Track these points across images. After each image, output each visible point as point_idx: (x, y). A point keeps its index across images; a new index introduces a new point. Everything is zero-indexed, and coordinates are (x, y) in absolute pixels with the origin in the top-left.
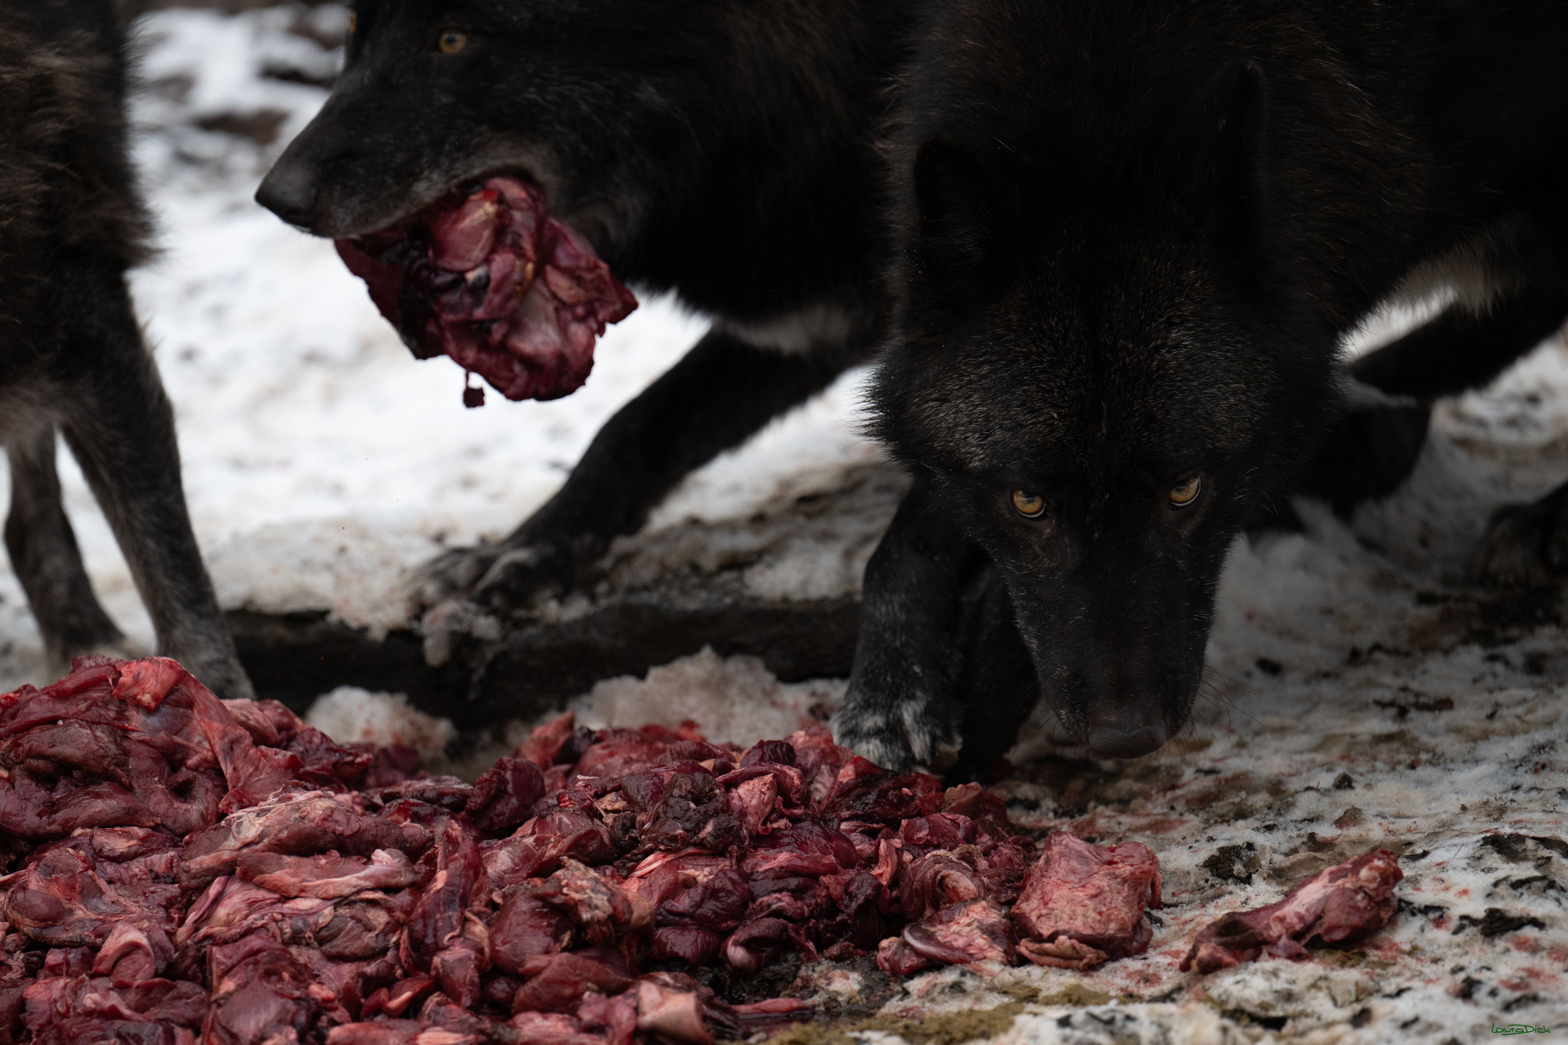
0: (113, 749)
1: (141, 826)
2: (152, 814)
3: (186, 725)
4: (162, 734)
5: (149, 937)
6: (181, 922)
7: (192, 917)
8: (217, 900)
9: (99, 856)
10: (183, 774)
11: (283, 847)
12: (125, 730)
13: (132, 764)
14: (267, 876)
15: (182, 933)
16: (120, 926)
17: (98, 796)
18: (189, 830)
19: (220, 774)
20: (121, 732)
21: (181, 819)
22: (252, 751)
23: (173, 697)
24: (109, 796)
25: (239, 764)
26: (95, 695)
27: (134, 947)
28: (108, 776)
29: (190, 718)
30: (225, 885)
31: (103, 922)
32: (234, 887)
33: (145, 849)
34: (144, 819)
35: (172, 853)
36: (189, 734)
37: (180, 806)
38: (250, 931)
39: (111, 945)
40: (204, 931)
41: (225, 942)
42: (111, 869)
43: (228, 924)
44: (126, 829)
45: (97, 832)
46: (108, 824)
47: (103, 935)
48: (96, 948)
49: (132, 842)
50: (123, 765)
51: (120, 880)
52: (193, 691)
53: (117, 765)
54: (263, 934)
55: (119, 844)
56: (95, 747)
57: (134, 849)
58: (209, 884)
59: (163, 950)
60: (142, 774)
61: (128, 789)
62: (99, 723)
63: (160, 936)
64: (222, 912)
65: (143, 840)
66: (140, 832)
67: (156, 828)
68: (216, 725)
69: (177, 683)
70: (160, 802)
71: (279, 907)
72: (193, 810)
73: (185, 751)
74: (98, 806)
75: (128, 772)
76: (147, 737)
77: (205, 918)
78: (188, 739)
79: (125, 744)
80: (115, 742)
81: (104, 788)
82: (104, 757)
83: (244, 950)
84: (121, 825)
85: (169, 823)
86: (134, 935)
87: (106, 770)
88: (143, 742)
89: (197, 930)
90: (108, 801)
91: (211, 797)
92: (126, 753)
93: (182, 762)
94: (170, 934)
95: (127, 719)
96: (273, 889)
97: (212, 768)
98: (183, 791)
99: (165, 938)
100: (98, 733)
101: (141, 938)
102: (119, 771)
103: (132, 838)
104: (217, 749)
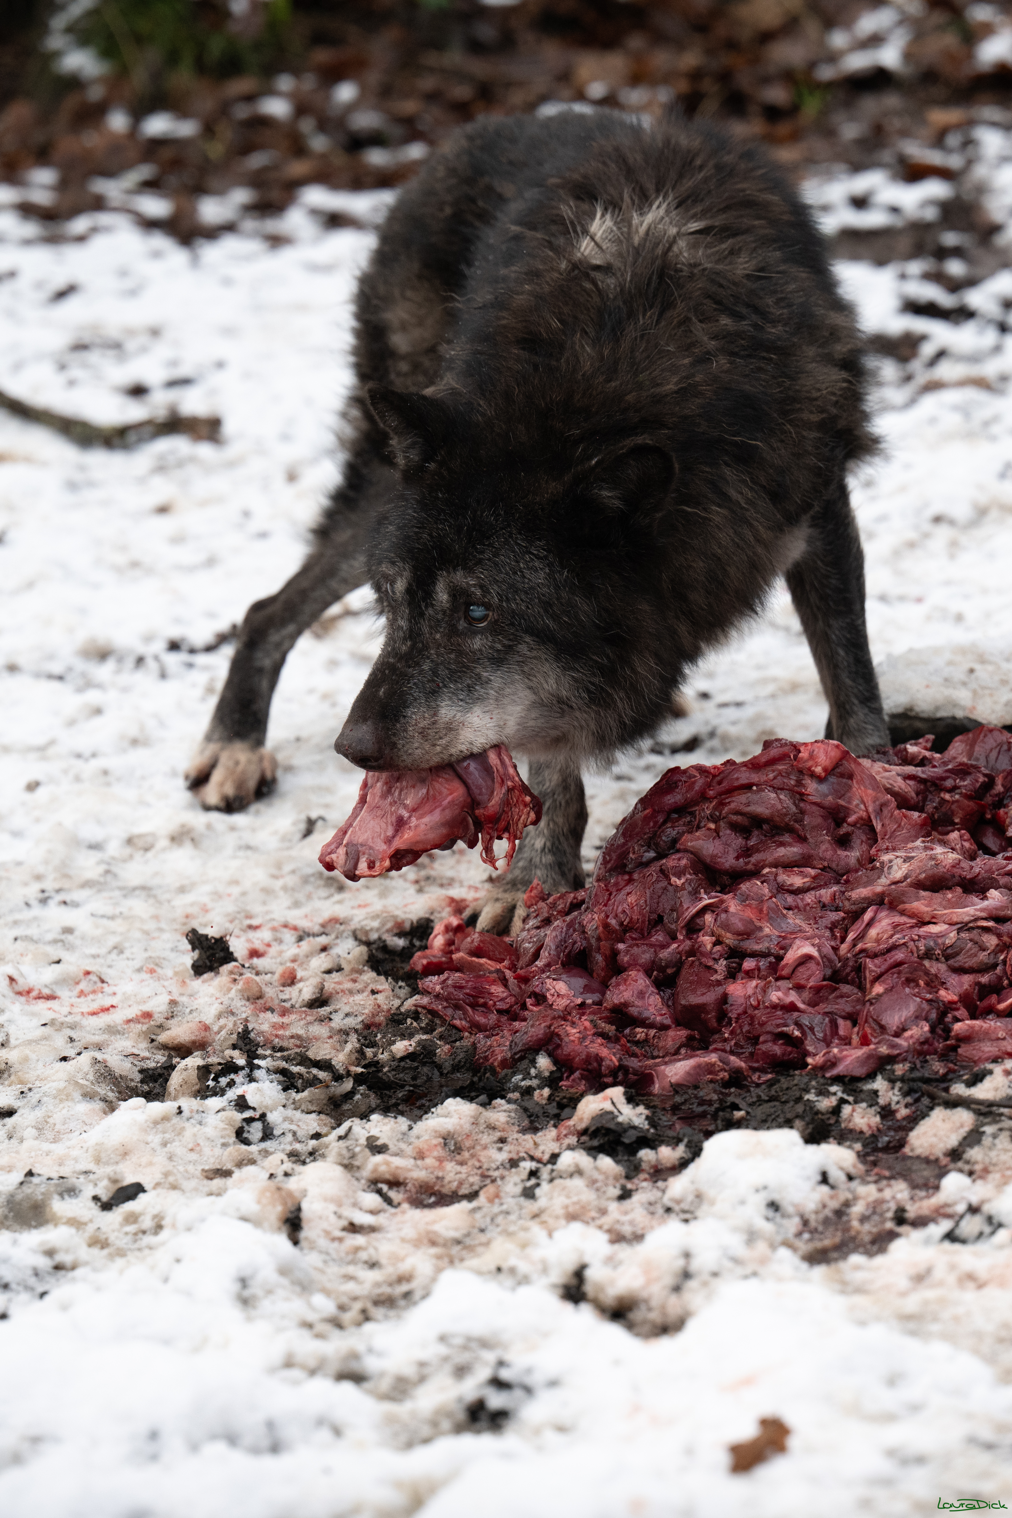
0: (794, 809)
1: (813, 868)
2: (821, 859)
3: (848, 791)
4: (830, 798)
5: (819, 951)
6: (843, 940)
7: (851, 936)
8: (870, 924)
9: (782, 889)
10: (845, 829)
11: (919, 885)
12: (802, 794)
13: (807, 820)
14: (907, 906)
15: (844, 948)
16: (797, 942)
17: (782, 844)
18: (848, 872)
19: (872, 829)
20: (799, 796)
21: (842, 863)
22: (897, 812)
23: (838, 770)
24: (790, 845)
25: (887, 822)
26: (780, 767)
27: (808, 958)
28: (790, 830)
29: (850, 787)
30: (876, 913)
31: (784, 938)
32: (883, 914)
33: (816, 885)
34: (815, 862)
35: (835, 888)
36: (850, 798)
37: (842, 853)
38: (894, 947)
39: (791, 956)
40: (859, 946)
41: (874, 956)
42: (790, 899)
43: (878, 941)
44: (802, 869)
45: (780, 870)
46: (788, 865)
47: (785, 948)
48: (780, 958)
49: (806, 880)
50: (800, 821)
51: (797, 907)
52: (853, 766)
53: (796, 821)
54: (904, 949)
55: (797, 881)
56: (780, 807)
57: (807, 885)
58: (864, 911)
59: (830, 961)
60: (813, 828)
61: (803, 839)
62: (782, 789)
63: (828, 950)
64: (873, 932)
65: (814, 878)
66: (813, 872)
67: (823, 869)
68: (870, 792)
69: (841, 759)
70: (826, 850)
71: (916, 931)
72: (852, 856)
73: (847, 811)
74: (781, 852)
75: (803, 826)
76: (818, 800)
77: (861, 937)
78: (849, 802)
79: (802, 805)
80: (794, 804)
81: (787, 838)
82: (786, 815)
83: (890, 961)
84: (798, 866)
85: (834, 866)
86: (808, 949)
87: (787, 824)
88: (815, 804)
89: (855, 945)
90: (788, 848)
91: (865, 847)
92: (802, 812)
93: (844, 820)
94: (835, 949)
95: (804, 786)
96: (911, 916)
97: (867, 825)
98: (843, 842)
99: (831, 951)
100: (782, 797)
101: (814, 952)
102: (797, 826)
103: (806, 876)
104: (870, 809)
